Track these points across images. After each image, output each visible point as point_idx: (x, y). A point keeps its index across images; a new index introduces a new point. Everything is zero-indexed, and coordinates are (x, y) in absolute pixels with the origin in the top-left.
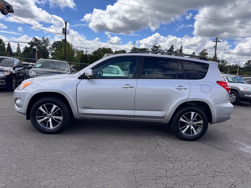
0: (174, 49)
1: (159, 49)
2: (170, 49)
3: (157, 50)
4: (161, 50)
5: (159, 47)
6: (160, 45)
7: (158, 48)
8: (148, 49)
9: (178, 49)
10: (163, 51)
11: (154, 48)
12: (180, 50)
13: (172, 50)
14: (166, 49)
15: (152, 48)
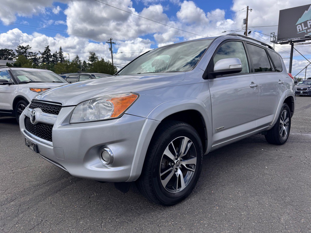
0: (50, 51)
1: (29, 50)
2: (45, 51)
3: (25, 52)
4: (32, 53)
5: (28, 48)
6: (28, 45)
7: (26, 50)
8: (12, 51)
9: (56, 52)
10: (35, 53)
11: (20, 49)
12: (59, 53)
13: (48, 52)
14: (39, 52)
15: (17, 49)
